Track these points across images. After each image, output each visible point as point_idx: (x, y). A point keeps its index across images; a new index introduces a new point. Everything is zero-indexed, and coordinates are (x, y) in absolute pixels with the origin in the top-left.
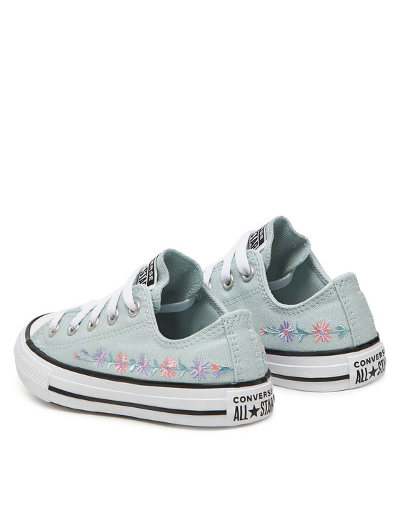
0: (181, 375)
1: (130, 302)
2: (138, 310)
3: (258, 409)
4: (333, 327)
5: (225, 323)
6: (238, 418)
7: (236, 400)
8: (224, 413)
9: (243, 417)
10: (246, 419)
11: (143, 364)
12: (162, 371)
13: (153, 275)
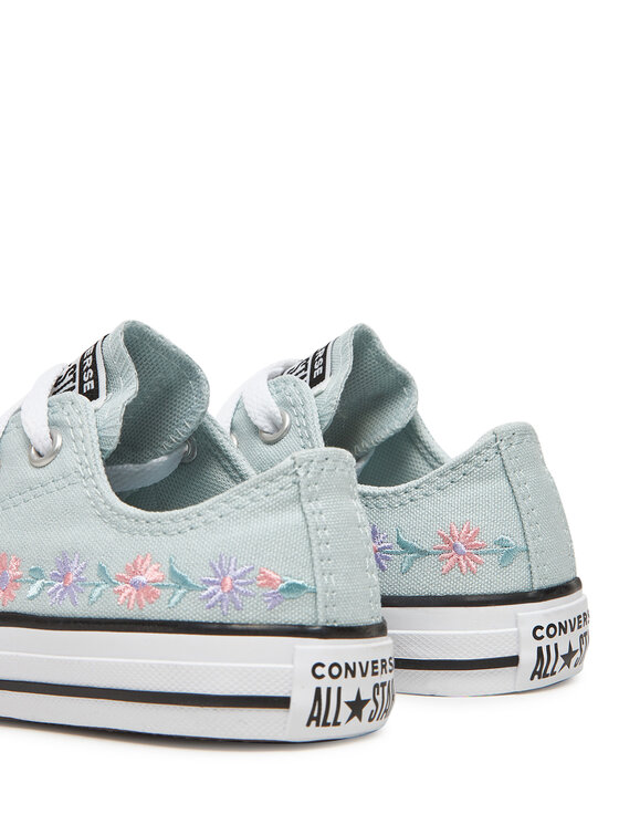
0: (176, 599)
1: (38, 431)
2: (55, 453)
3: (367, 701)
4: (487, 538)
5: (301, 472)
6: (317, 719)
7: (319, 671)
8: (283, 703)
9: (330, 719)
10: (336, 723)
11: (64, 577)
12: (120, 592)
13: (95, 378)
